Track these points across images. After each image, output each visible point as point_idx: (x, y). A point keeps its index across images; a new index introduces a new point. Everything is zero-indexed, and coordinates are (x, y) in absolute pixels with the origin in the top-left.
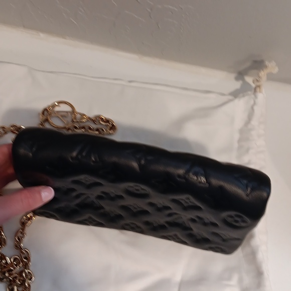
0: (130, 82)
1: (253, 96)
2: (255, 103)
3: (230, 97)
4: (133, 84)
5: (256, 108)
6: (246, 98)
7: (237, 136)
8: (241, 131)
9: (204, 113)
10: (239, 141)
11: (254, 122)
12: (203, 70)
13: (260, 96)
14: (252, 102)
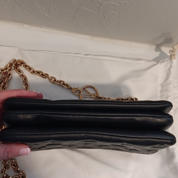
0: (87, 55)
1: (169, 61)
2: (171, 67)
3: (154, 63)
4: (88, 56)
5: (171, 69)
6: (165, 63)
7: (159, 88)
8: (162, 85)
9: (138, 73)
10: (161, 92)
11: (171, 79)
12: (134, 44)
13: (175, 61)
14: (169, 66)
